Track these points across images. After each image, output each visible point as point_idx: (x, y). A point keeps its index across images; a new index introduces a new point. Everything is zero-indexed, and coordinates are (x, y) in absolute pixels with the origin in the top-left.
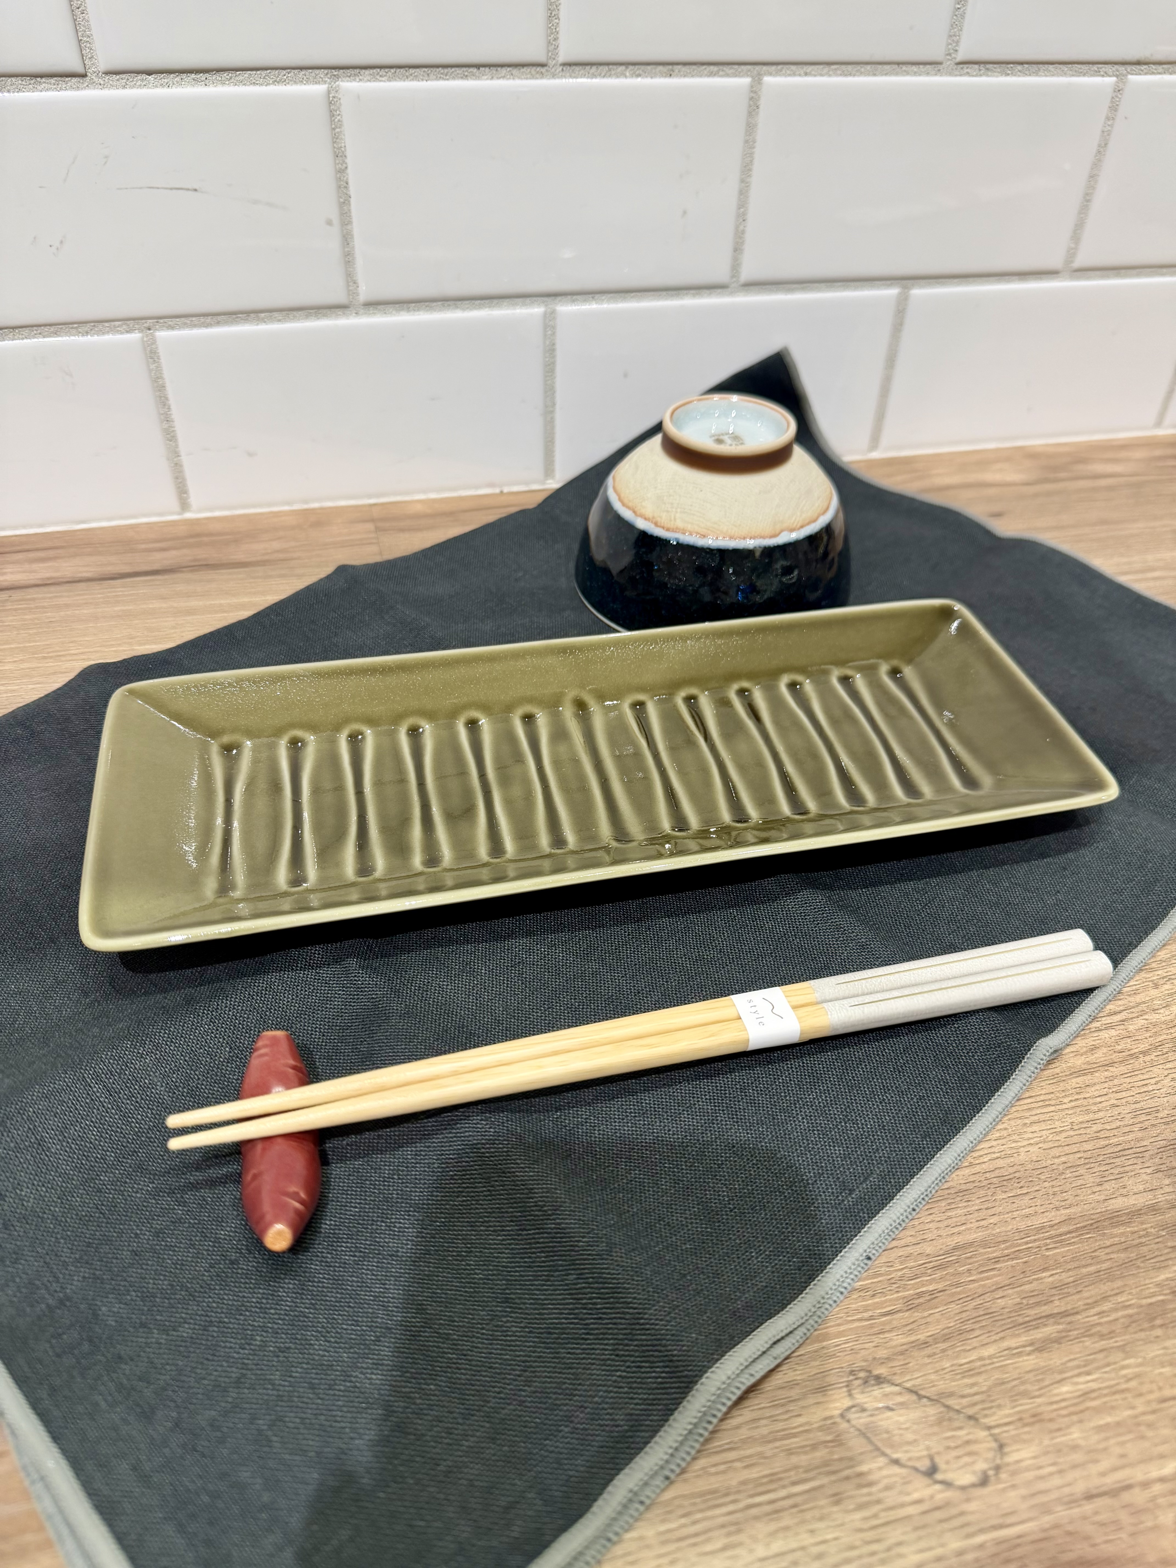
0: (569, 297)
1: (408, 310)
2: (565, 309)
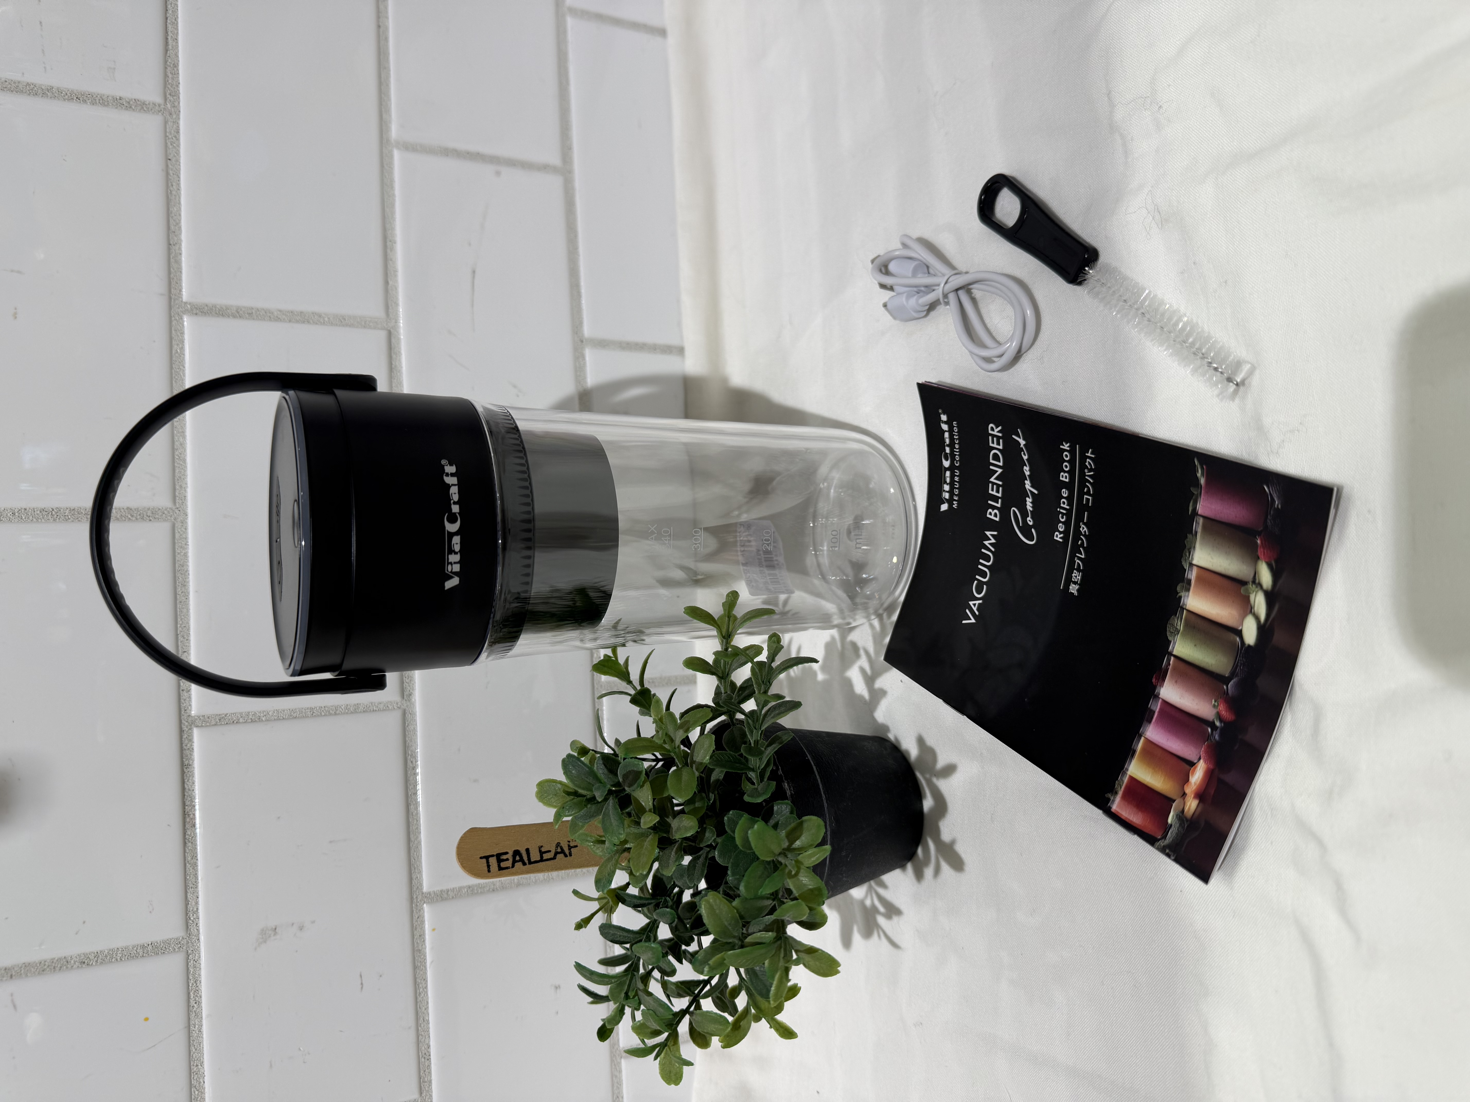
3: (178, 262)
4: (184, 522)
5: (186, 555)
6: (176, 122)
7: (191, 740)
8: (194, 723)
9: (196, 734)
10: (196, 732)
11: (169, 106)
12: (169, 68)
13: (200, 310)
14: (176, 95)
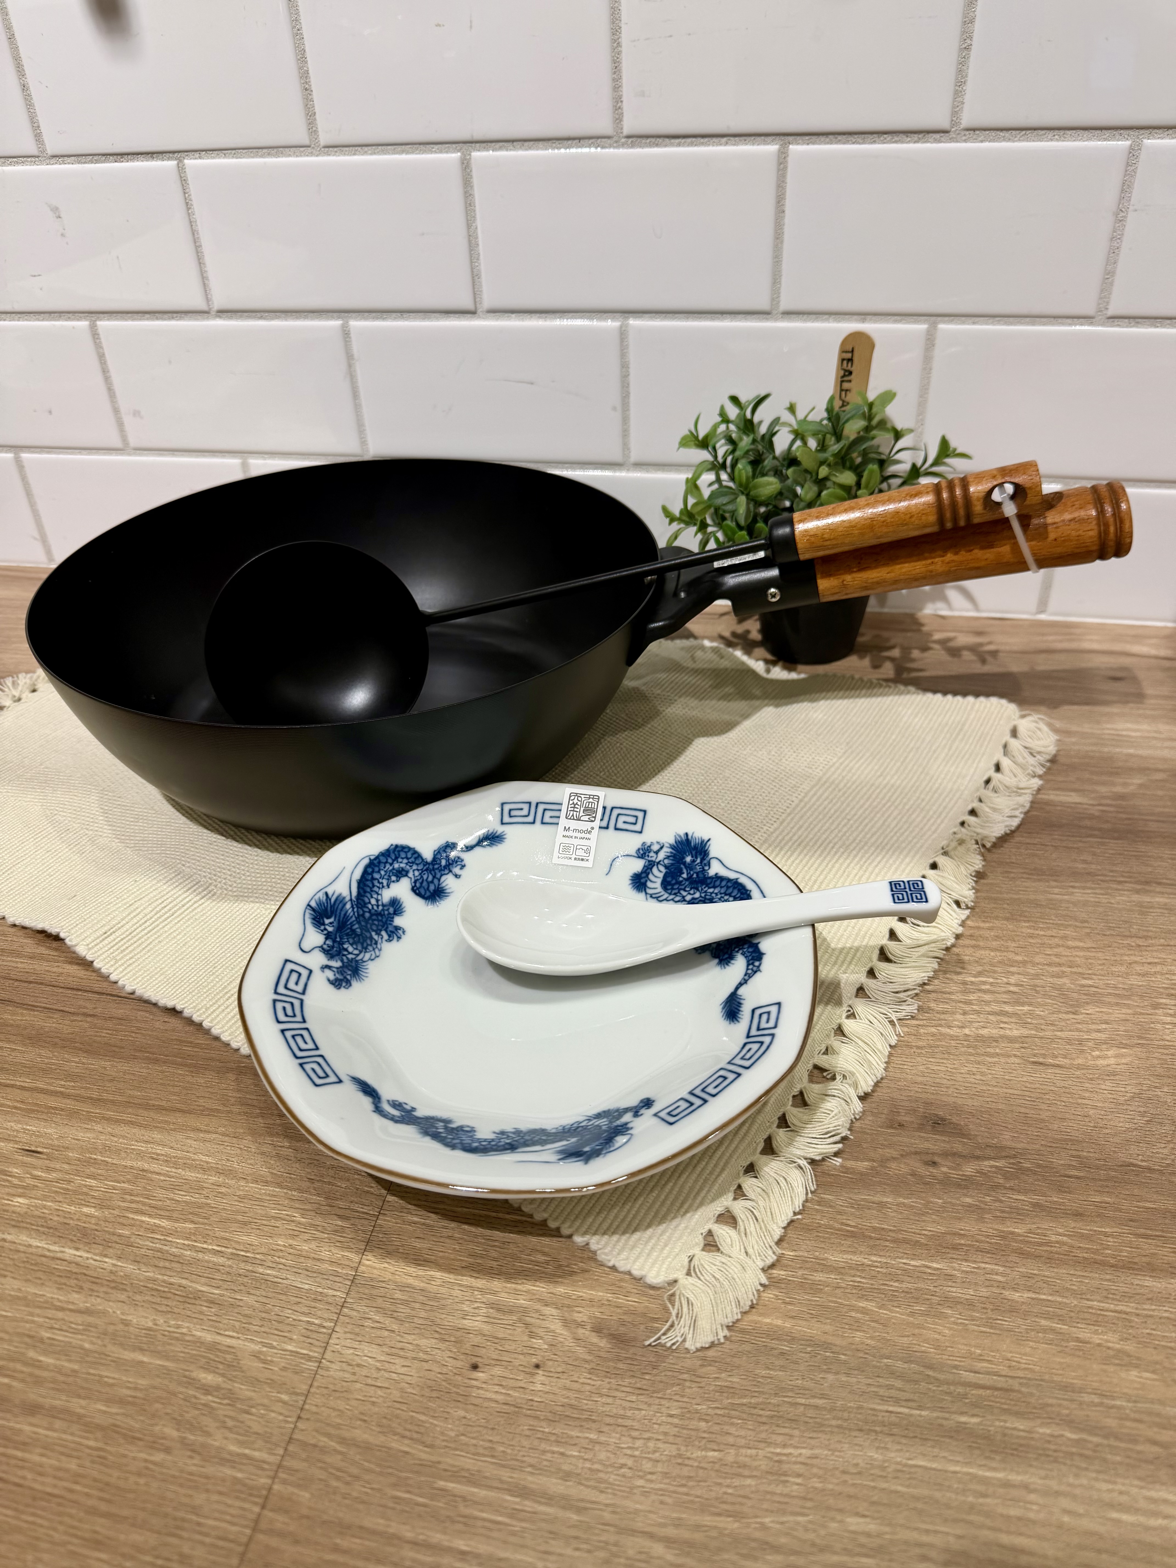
3: (500, 149)
4: (312, 154)
5: (290, 156)
6: (610, 146)
7: (169, 159)
8: (180, 161)
9: (173, 163)
10: (175, 162)
11: (623, 140)
12: (653, 140)
13: (466, 165)
14: (633, 146)
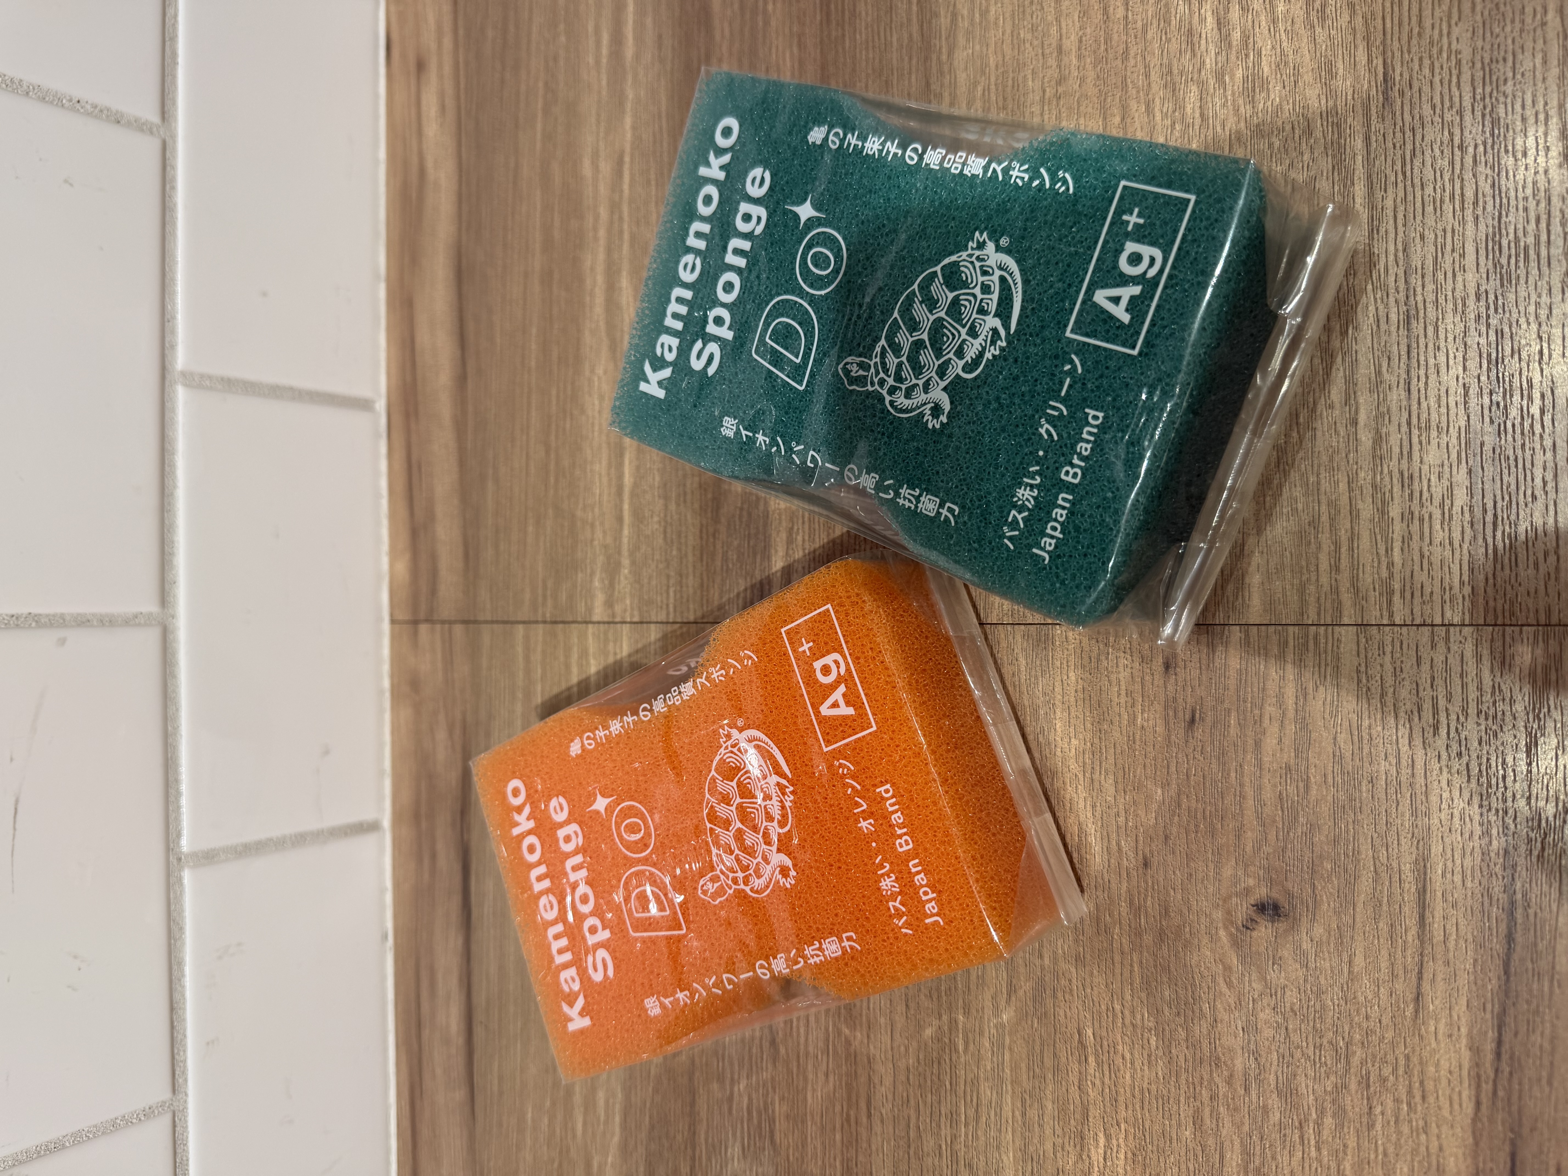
0: (167, 352)
1: (172, 554)
2: (181, 360)
